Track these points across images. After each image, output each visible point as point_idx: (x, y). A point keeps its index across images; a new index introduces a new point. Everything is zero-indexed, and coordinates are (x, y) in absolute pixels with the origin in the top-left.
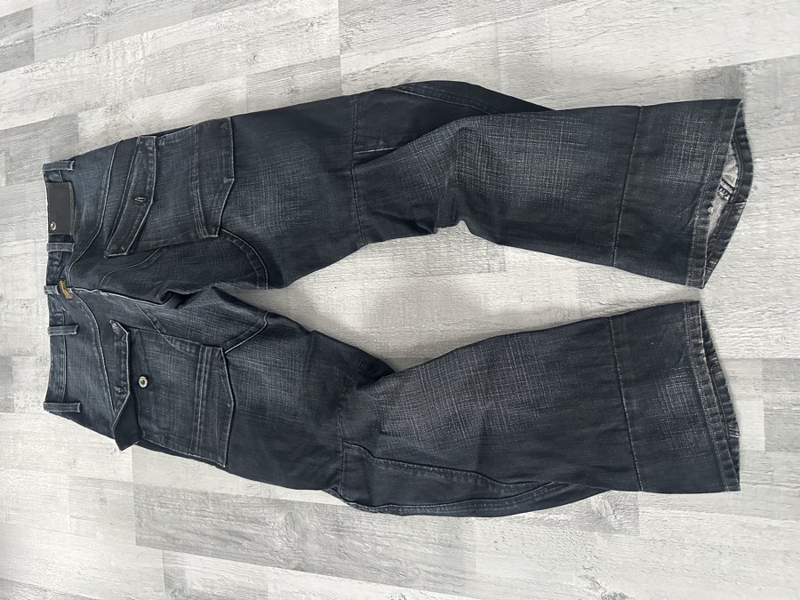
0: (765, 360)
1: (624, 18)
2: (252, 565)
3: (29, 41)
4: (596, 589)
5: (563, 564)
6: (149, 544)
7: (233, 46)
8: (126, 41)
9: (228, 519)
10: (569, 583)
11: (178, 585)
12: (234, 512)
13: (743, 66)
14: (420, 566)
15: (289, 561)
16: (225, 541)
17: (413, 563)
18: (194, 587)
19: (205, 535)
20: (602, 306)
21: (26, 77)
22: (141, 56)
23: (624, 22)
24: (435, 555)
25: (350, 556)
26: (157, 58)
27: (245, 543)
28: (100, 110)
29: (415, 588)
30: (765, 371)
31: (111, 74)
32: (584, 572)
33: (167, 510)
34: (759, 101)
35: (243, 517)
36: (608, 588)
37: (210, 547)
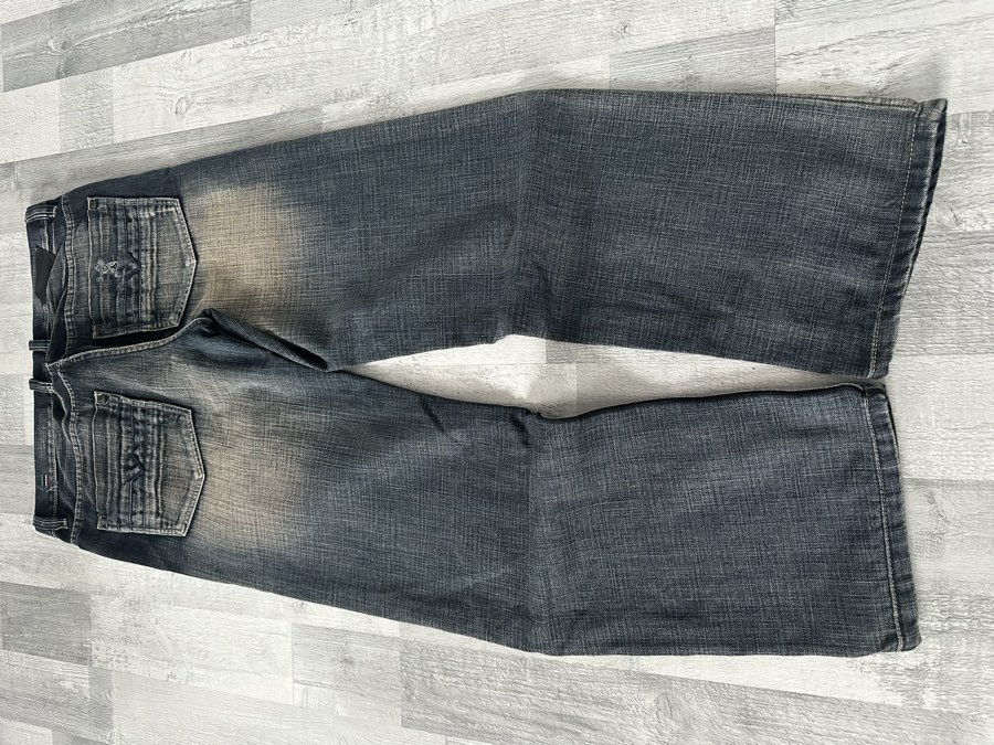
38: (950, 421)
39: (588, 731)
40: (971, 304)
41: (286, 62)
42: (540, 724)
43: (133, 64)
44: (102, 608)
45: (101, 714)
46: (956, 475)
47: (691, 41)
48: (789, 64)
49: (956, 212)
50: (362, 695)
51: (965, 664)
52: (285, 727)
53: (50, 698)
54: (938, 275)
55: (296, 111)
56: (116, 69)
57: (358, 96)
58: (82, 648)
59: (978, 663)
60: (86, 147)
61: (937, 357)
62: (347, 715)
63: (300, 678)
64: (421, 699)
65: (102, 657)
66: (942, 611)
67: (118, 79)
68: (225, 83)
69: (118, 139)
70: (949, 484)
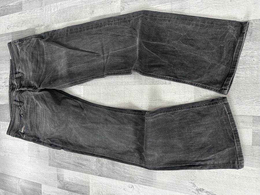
0: (253, 116)
1: (214, 3)
2: (85, 174)
3: (21, 4)
4: (194, 187)
5: (184, 178)
6: (53, 166)
7: (86, 8)
8: (52, 5)
9: (78, 159)
10: (186, 184)
11: (61, 179)
12: (80, 157)
13: (252, 21)
14: (138, 177)
15: (97, 173)
16: (76, 166)
17: (136, 175)
18: (66, 180)
19: (70, 164)
20: (202, 97)
21: (19, 15)
22: (56, 10)
23: (214, 5)
24: (144, 173)
25: (116, 173)
26: (62, 11)
27: (83, 167)
28: (43, 27)
29: (136, 183)
30: (254, 120)
31: (47, 15)
32: (191, 181)
33: (59, 155)
34: (257, 32)
35: (83, 158)
36: (198, 187)
37: (72, 167)
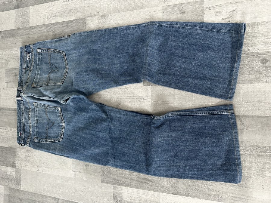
38: (246, 100)
39: (151, 183)
40: (251, 71)
41: (77, 6)
42: (138, 181)
43: (36, 6)
44: (20, 152)
45: (18, 181)
46: (247, 114)
47: (183, 3)
48: (208, 10)
49: (248, 47)
50: (91, 174)
51: (249, 163)
52: (69, 184)
53: (4, 177)
54: (244, 63)
55: (79, 19)
56: (31, 7)
57: (96, 15)
58: (13, 163)
59: (252, 163)
60: (22, 27)
61: (243, 84)
62: (86, 180)
63: (74, 170)
64: (107, 175)
65: (19, 165)
66: (243, 149)
67: (31, 10)
68: (60, 11)
69: (31, 25)
70: (245, 116)
